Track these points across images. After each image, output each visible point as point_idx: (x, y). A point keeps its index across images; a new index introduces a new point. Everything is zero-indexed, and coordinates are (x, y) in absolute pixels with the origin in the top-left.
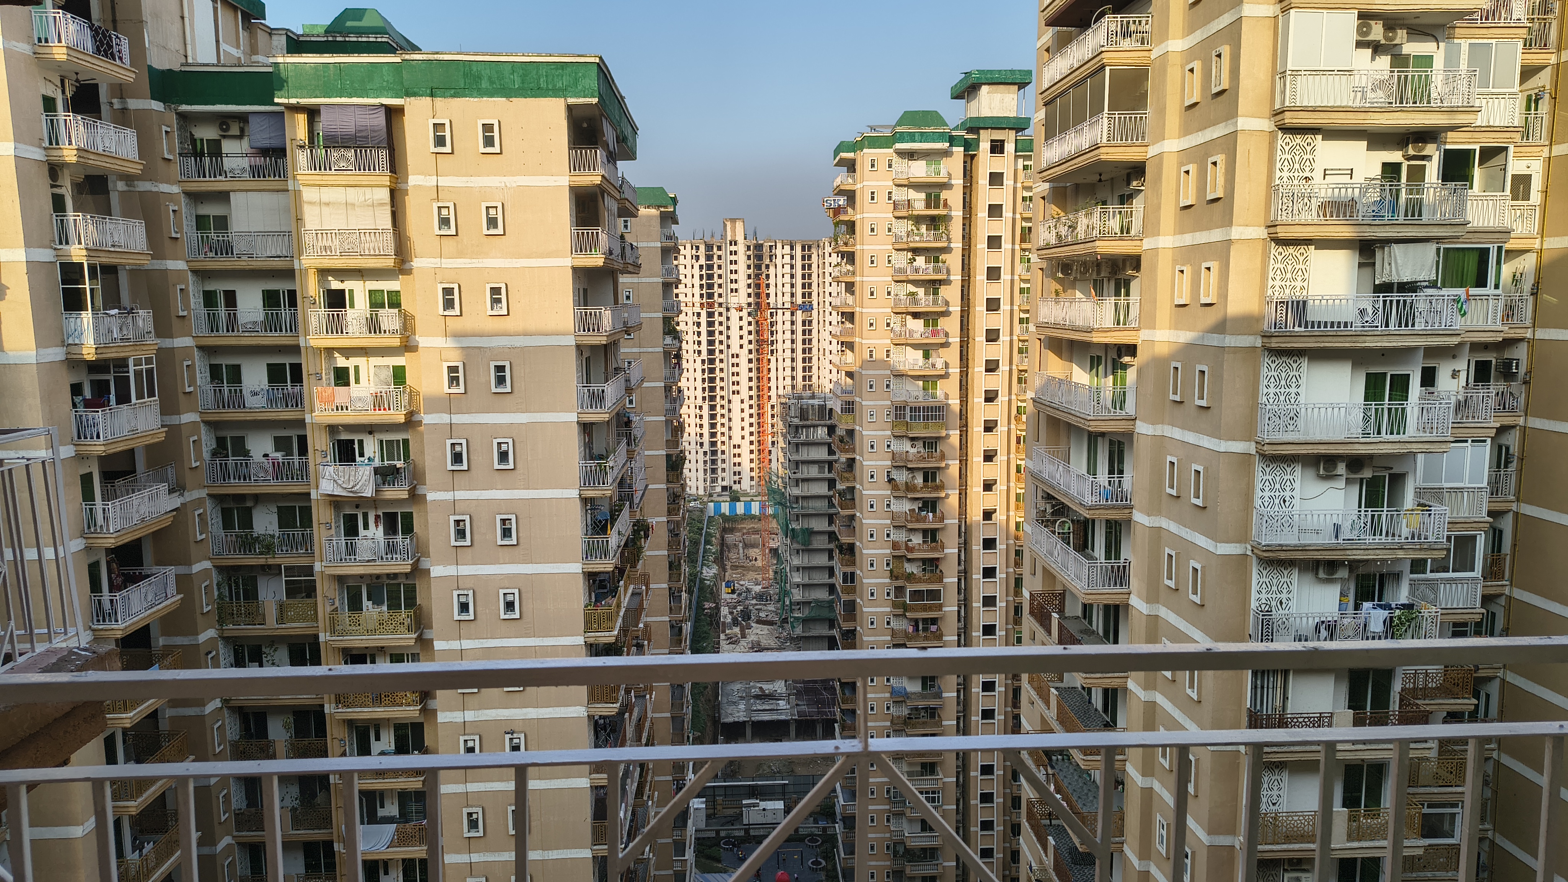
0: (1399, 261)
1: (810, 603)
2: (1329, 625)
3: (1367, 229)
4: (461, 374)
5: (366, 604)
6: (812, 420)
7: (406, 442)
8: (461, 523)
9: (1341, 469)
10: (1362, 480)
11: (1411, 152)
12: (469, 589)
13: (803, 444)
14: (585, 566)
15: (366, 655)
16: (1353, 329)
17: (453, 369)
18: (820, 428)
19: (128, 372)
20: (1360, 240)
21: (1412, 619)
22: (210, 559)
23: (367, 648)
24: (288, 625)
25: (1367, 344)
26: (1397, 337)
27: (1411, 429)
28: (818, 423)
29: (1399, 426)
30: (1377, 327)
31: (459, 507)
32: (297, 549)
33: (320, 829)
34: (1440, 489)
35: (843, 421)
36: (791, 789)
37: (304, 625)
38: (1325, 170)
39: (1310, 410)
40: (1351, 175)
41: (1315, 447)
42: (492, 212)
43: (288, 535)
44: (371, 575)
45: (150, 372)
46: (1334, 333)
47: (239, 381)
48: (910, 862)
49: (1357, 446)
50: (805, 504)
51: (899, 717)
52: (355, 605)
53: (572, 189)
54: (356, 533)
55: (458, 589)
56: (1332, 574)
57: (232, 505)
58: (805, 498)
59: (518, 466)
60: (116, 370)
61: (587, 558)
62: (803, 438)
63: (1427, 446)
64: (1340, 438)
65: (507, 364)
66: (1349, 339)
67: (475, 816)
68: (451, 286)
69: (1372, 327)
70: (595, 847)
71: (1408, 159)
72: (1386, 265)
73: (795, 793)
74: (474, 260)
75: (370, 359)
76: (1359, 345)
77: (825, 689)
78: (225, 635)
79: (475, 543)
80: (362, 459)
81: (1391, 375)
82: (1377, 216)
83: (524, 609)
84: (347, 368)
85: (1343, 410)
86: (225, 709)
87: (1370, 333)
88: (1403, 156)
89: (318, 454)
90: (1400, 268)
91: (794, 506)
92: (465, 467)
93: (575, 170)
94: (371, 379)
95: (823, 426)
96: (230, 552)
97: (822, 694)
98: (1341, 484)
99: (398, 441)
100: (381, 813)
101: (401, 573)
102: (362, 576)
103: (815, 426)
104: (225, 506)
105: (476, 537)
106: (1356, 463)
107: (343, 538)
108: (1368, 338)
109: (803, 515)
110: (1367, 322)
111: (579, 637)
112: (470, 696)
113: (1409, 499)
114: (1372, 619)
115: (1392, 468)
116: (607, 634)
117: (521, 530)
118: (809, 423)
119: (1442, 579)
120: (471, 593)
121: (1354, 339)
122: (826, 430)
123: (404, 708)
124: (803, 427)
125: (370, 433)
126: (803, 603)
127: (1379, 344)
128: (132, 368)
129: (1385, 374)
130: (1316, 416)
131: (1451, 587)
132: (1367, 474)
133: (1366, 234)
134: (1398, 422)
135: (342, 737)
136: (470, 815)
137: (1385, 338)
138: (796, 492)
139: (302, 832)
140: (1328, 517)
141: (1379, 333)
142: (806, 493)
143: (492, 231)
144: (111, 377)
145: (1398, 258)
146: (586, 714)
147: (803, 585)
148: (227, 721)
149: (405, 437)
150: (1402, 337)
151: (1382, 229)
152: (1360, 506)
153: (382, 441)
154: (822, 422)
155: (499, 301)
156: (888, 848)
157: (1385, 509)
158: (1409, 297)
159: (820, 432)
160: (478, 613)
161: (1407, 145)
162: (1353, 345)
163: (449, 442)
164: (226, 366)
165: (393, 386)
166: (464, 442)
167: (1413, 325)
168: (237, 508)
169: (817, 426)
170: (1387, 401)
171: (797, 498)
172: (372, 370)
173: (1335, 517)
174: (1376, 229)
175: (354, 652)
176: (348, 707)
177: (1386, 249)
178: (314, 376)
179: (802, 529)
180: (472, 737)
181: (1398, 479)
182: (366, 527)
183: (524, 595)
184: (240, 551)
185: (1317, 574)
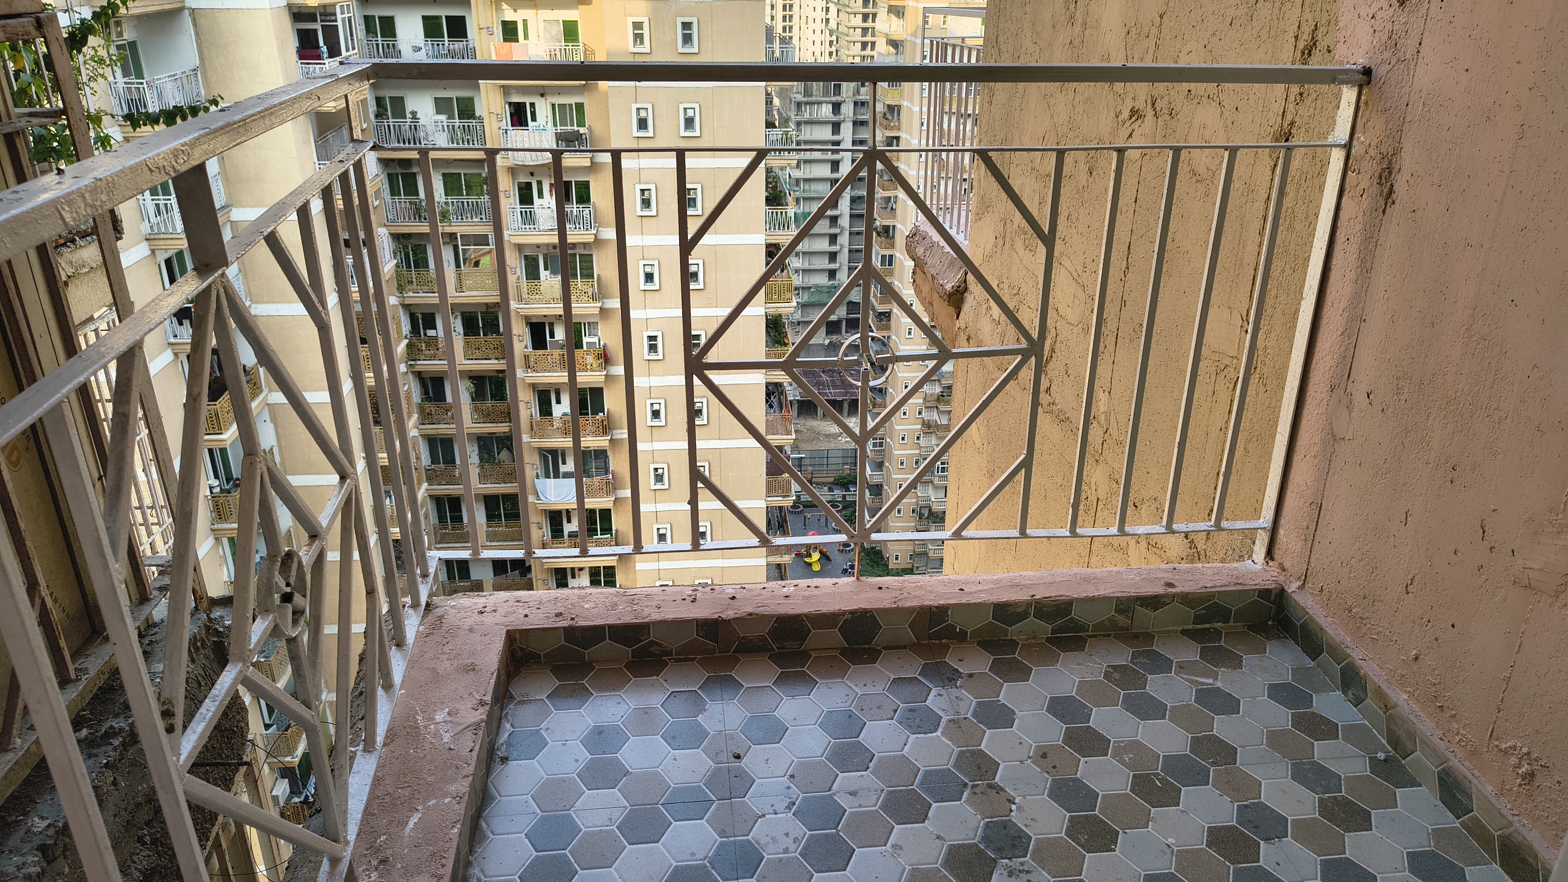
1: (810, 288)
4: (644, 31)
5: (544, 274)
6: (816, 96)
7: (580, 107)
8: (646, 193)
12: (654, 260)
13: (806, 123)
14: (768, 238)
15: (544, 323)
17: (637, 26)
18: (824, 105)
19: (336, 21)
22: (385, 225)
23: (545, 316)
24: (467, 293)
28: (823, 99)
31: (644, 176)
32: (472, 217)
33: (505, 483)
35: (889, 96)
36: (807, 462)
37: (483, 293)
43: (463, 202)
44: (547, 245)
45: (350, 19)
47: (394, 35)
48: (934, 523)
50: (807, 187)
51: (932, 395)
52: (532, 273)
54: (531, 202)
55: (643, 259)
57: (398, 170)
58: (806, 180)
59: (704, 134)
60: (323, 18)
61: (770, 228)
62: (807, 116)
65: (694, 20)
67: (660, 471)
70: (769, 499)
73: (811, 465)
75: (540, 12)
77: (823, 372)
78: (406, 302)
79: (660, 213)
80: (534, 123)
83: (707, 280)
84: (515, 23)
86: (410, 374)
89: (494, 117)
91: (796, 189)
92: (651, 134)
94: (541, 35)
95: (827, 103)
96: (404, 219)
97: (821, 377)
99: (571, 105)
100: (563, 469)
101: (580, 243)
102: (538, 246)
103: (819, 103)
104: (390, 172)
105: (660, 207)
107: (519, 207)
109: (805, 199)
111: (759, 308)
112: (655, 363)
116: (787, 305)
117: (705, 200)
118: (813, 99)
120: (656, 263)
122: (830, 107)
123: (589, 373)
124: (806, 103)
125: (542, 95)
126: (803, 288)
128: (339, 17)
135: (527, 399)
136: (656, 470)
138: (797, 174)
139: (490, 486)
142: (808, 176)
144: (318, 26)
146: (764, 381)
147: (803, 271)
148: (412, 385)
149: (579, 100)
153: (553, 105)
154: (828, 99)
156: (913, 511)
159: (824, 110)
160: (662, 283)
163: (635, 107)
164: (379, 18)
165: (563, 44)
166: (650, 107)
168: (402, 174)
169: (821, 103)
171: (798, 181)
172: (542, 25)
175: (534, 321)
176: (537, 371)
178: (485, 31)
179: (803, 213)
180: (658, 401)
182: (541, 195)
183: (707, 266)
184: (415, 219)
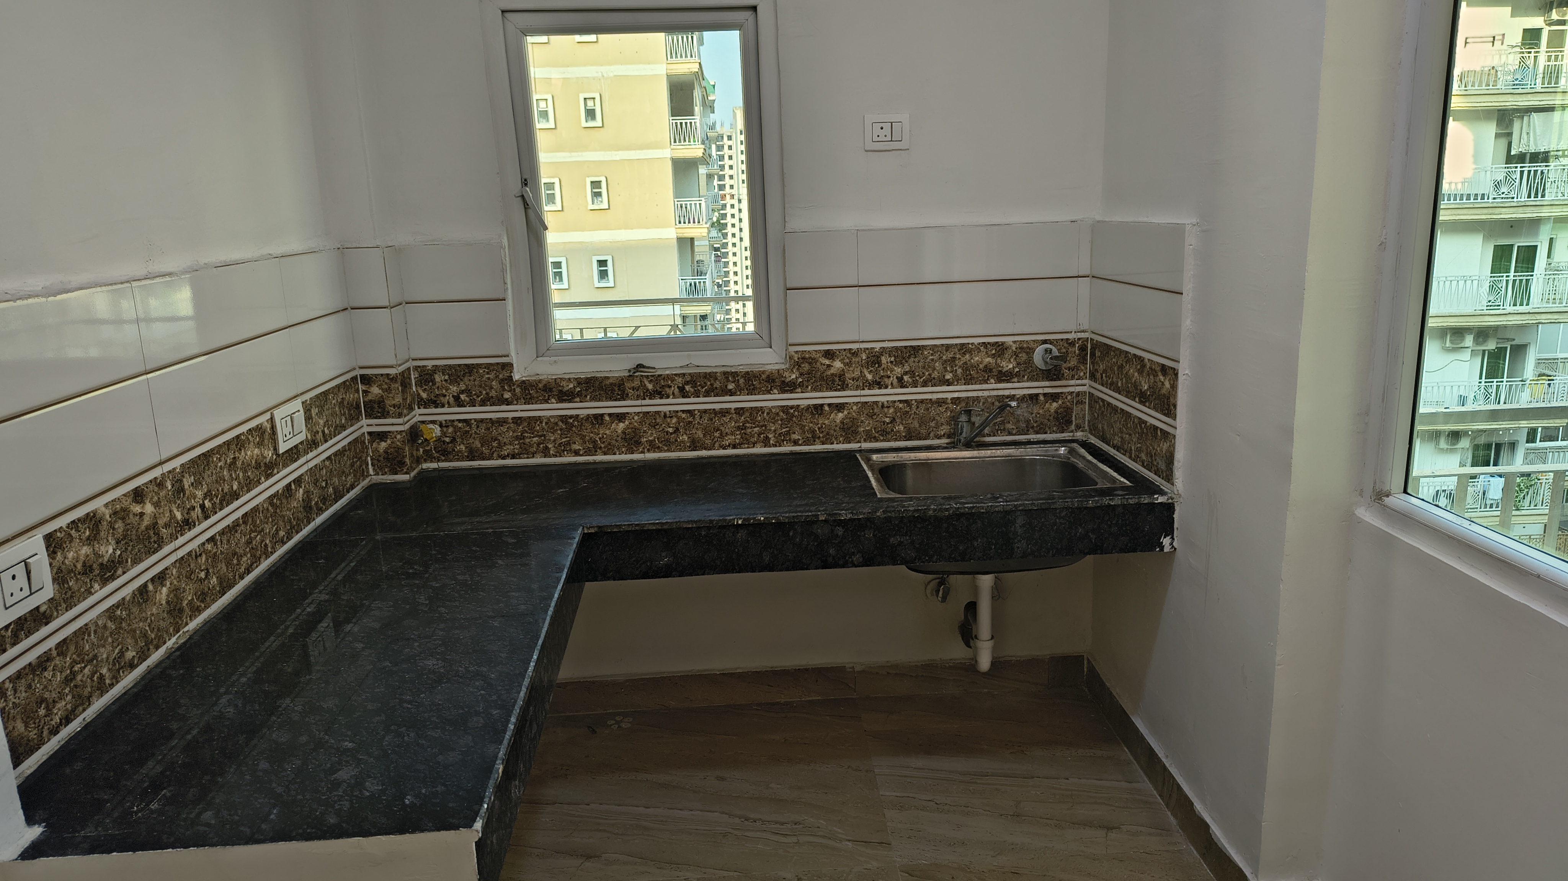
0: (1538, 131)
2: (1451, 494)
3: (1509, 98)
4: (564, 270)
9: (1469, 341)
10: (1484, 351)
11: (1555, 16)
16: (1490, 200)
17: (556, 265)
20: (1499, 110)
21: (1531, 486)
25: (1502, 216)
26: (1533, 208)
27: (1535, 300)
29: (1522, 298)
30: (1513, 198)
34: (1555, 359)
38: (1466, 38)
39: (1441, 283)
40: (1493, 42)
41: (1445, 319)
42: (590, 103)
46: (1471, 206)
49: (1487, 318)
53: (669, 76)
56: (1454, 444)
63: (1556, 316)
64: (1469, 310)
65: (609, 258)
66: (1485, 211)
68: (552, 181)
69: (1507, 198)
71: (1550, 25)
72: (1524, 135)
74: (573, 154)
76: (1495, 217)
81: (1518, 247)
82: (1520, 85)
85: (1475, 283)
87: (1506, 205)
88: (1545, 21)
90: (1538, 138)
93: (671, 57)
98: (1466, 355)
106: (1482, 334)
108: (1504, 210)
110: (1503, 193)
113: (1529, 369)
114: (1492, 487)
115: (1514, 340)
119: (1551, 448)
121: (1490, 211)
127: (1514, 216)
129: (1512, 246)
130: (1447, 289)
131: (1559, 456)
132: (1491, 345)
133: (1507, 104)
134: (1523, 293)
137: (1521, 209)
140: (1455, 389)
141: (1515, 204)
143: (591, 124)
145: (1537, 127)
150: (1538, 208)
151: (1524, 97)
152: (1481, 378)
155: (599, 194)
157: (1505, 379)
158: (1540, 167)
161: (1551, 10)
162: (1489, 217)
167: (1543, 196)
170: (1512, 273)
173: (1462, 388)
174: (1518, 98)
177: (1526, 118)
181: (1519, 350)
185: (1438, 443)
